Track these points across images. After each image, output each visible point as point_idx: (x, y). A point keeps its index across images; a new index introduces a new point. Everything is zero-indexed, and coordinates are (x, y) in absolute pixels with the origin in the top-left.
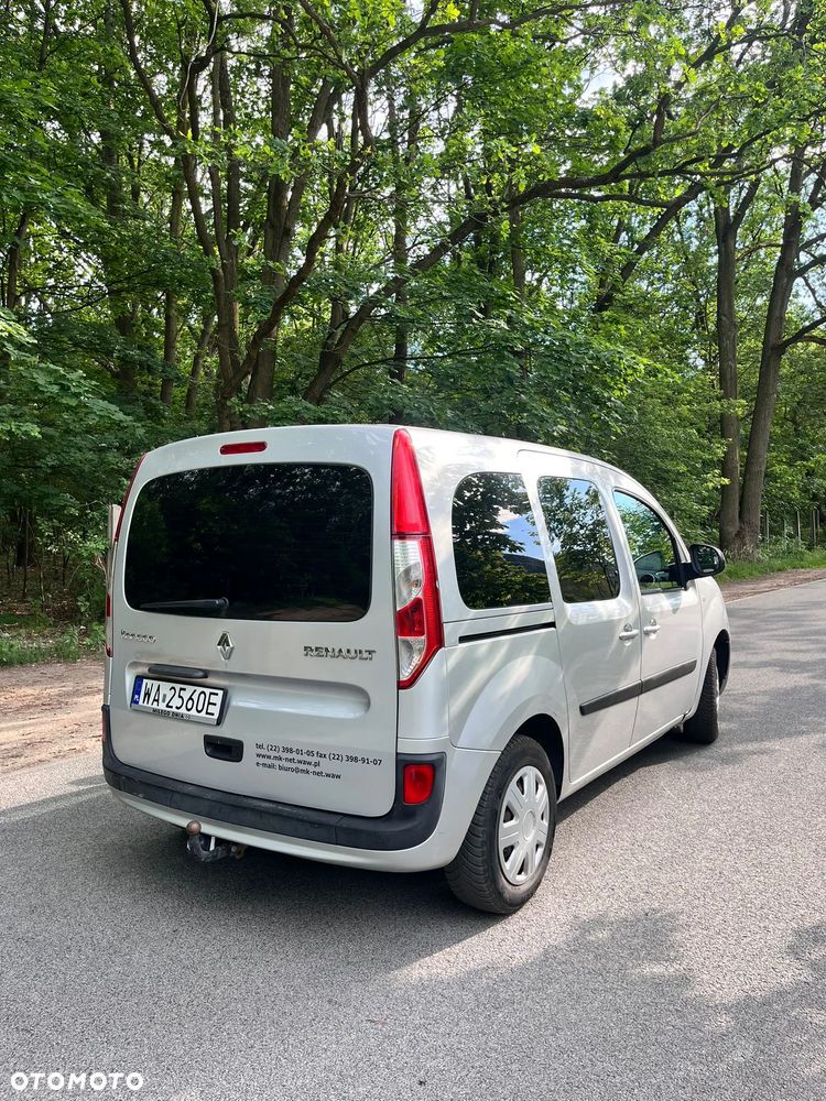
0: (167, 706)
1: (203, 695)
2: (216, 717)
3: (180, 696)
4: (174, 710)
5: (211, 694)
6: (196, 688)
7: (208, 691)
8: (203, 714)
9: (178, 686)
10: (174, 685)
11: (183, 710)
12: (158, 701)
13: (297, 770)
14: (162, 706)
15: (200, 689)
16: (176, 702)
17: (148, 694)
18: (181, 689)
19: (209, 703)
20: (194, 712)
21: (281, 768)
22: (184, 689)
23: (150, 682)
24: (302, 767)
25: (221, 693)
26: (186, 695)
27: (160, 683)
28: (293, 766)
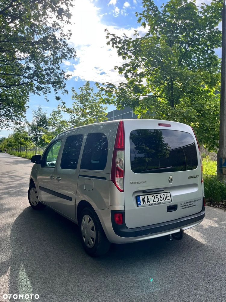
0: (154, 202)
1: (164, 196)
2: (170, 200)
3: (157, 198)
4: (156, 202)
5: (166, 194)
6: (161, 194)
7: (165, 194)
8: (166, 200)
9: (155, 195)
10: (164, 194)
11: (160, 201)
12: (149, 201)
13: (189, 207)
14: (152, 202)
15: (162, 194)
16: (156, 200)
17: (144, 200)
18: (156, 196)
19: (167, 197)
20: (163, 201)
21: (186, 208)
22: (158, 195)
23: (143, 197)
24: (190, 206)
25: (169, 193)
26: (159, 197)
27: (147, 196)
28: (188, 206)
